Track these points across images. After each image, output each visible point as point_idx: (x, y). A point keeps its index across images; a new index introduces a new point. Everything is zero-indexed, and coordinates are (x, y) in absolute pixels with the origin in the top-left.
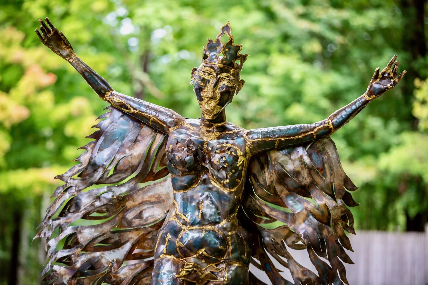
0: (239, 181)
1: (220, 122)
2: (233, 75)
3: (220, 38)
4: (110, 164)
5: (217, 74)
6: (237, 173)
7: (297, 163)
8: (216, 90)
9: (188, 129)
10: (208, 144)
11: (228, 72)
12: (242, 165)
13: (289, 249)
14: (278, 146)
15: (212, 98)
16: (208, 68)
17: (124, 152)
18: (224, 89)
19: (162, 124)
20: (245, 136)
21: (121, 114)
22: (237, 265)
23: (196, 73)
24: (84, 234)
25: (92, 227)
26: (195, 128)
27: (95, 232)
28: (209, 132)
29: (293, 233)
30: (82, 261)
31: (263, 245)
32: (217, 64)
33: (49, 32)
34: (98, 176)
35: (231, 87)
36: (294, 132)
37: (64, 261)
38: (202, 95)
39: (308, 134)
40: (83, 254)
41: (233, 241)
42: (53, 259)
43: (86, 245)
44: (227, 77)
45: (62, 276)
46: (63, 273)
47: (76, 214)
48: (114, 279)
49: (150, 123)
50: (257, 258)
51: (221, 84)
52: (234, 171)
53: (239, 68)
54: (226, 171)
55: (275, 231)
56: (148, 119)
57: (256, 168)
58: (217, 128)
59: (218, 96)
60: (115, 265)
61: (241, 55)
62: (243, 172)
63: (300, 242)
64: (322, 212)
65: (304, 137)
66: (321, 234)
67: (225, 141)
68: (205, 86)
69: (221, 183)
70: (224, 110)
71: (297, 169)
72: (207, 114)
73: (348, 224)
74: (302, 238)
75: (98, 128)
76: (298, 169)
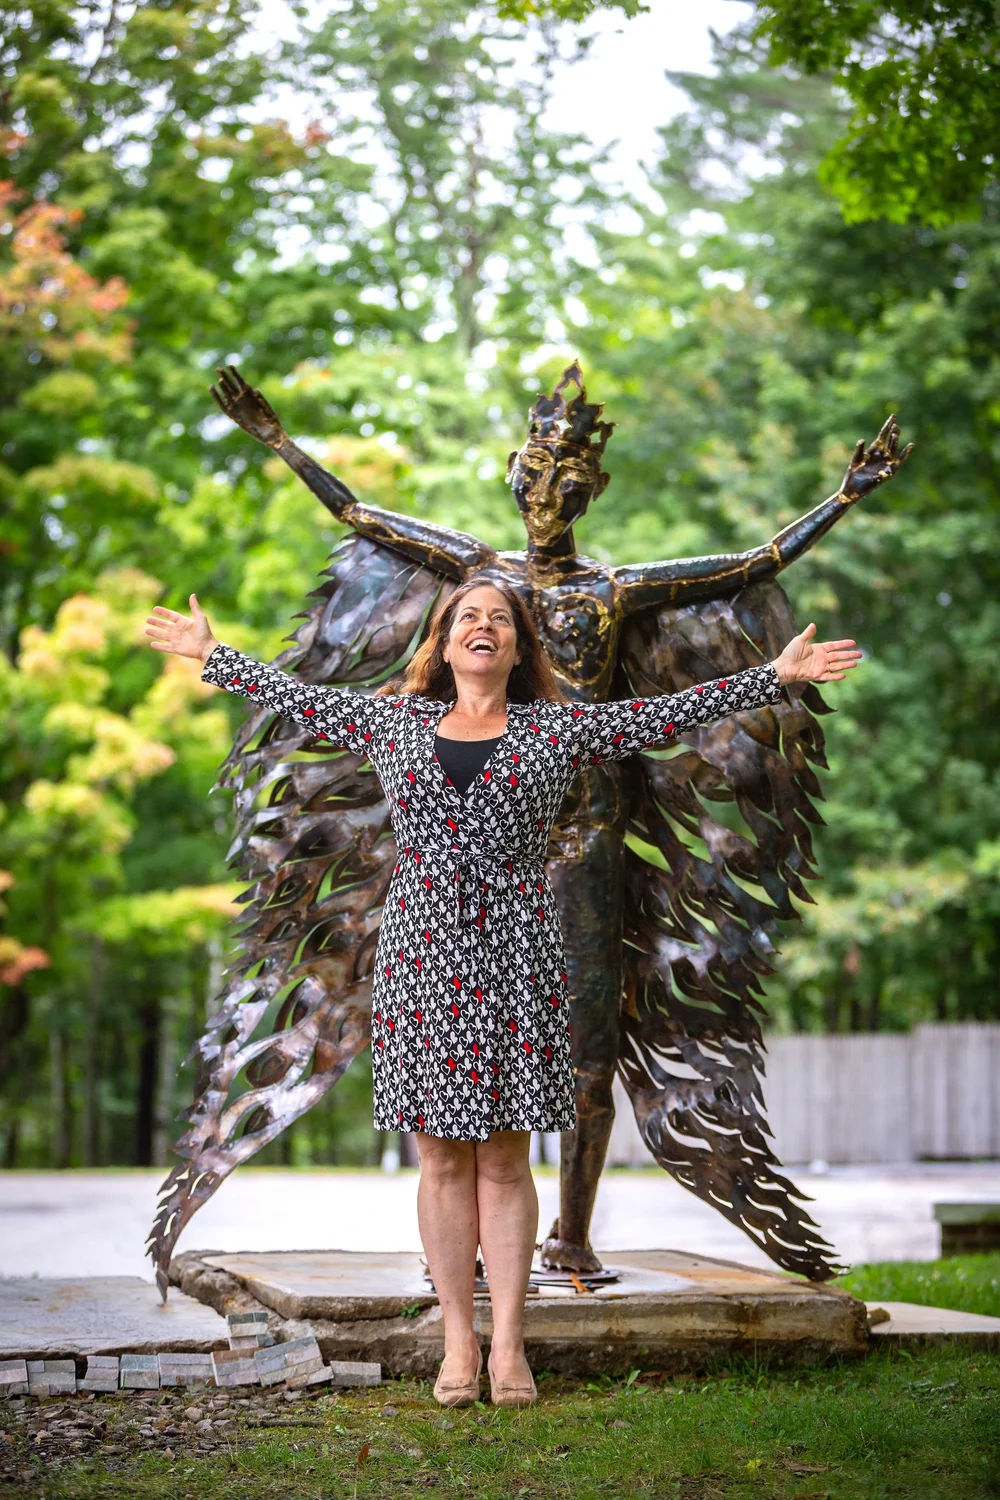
0: (602, 664)
1: (565, 555)
2: (587, 461)
3: (560, 391)
4: (355, 644)
5: (557, 460)
6: (598, 649)
7: (715, 631)
8: (555, 489)
9: (502, 569)
10: (542, 596)
11: (577, 455)
12: (607, 632)
13: (701, 799)
14: (676, 596)
15: (546, 506)
16: (540, 449)
17: (381, 620)
18: (571, 488)
19: (453, 561)
20: (611, 577)
21: (373, 548)
22: (600, 827)
23: (517, 460)
24: (307, 778)
25: (319, 764)
26: (517, 568)
27: (327, 773)
28: (542, 573)
29: (709, 765)
30: (304, 829)
31: (652, 792)
32: (556, 441)
33: (236, 392)
34: (331, 666)
35: (584, 485)
36: (705, 569)
37: (270, 829)
38: (528, 499)
39: (733, 572)
40: (304, 816)
41: (592, 782)
42: (248, 826)
43: (312, 799)
44: (576, 465)
45: (266, 857)
46: (267, 851)
47: (292, 740)
48: (365, 863)
49: (430, 560)
50: (640, 821)
51: (564, 479)
52: (591, 644)
53: (599, 448)
54: (576, 645)
55: (672, 764)
56: (425, 552)
57: (635, 644)
58: (559, 565)
59: (558, 500)
60: (367, 835)
61: (602, 423)
62: (609, 648)
63: (723, 787)
64: (763, 724)
65: (724, 578)
66: (762, 765)
67: (573, 589)
68: (534, 483)
69: (566, 669)
70: (570, 530)
71: (714, 643)
72: (538, 537)
73: (814, 746)
74: (725, 773)
75: (329, 574)
76: (716, 640)
